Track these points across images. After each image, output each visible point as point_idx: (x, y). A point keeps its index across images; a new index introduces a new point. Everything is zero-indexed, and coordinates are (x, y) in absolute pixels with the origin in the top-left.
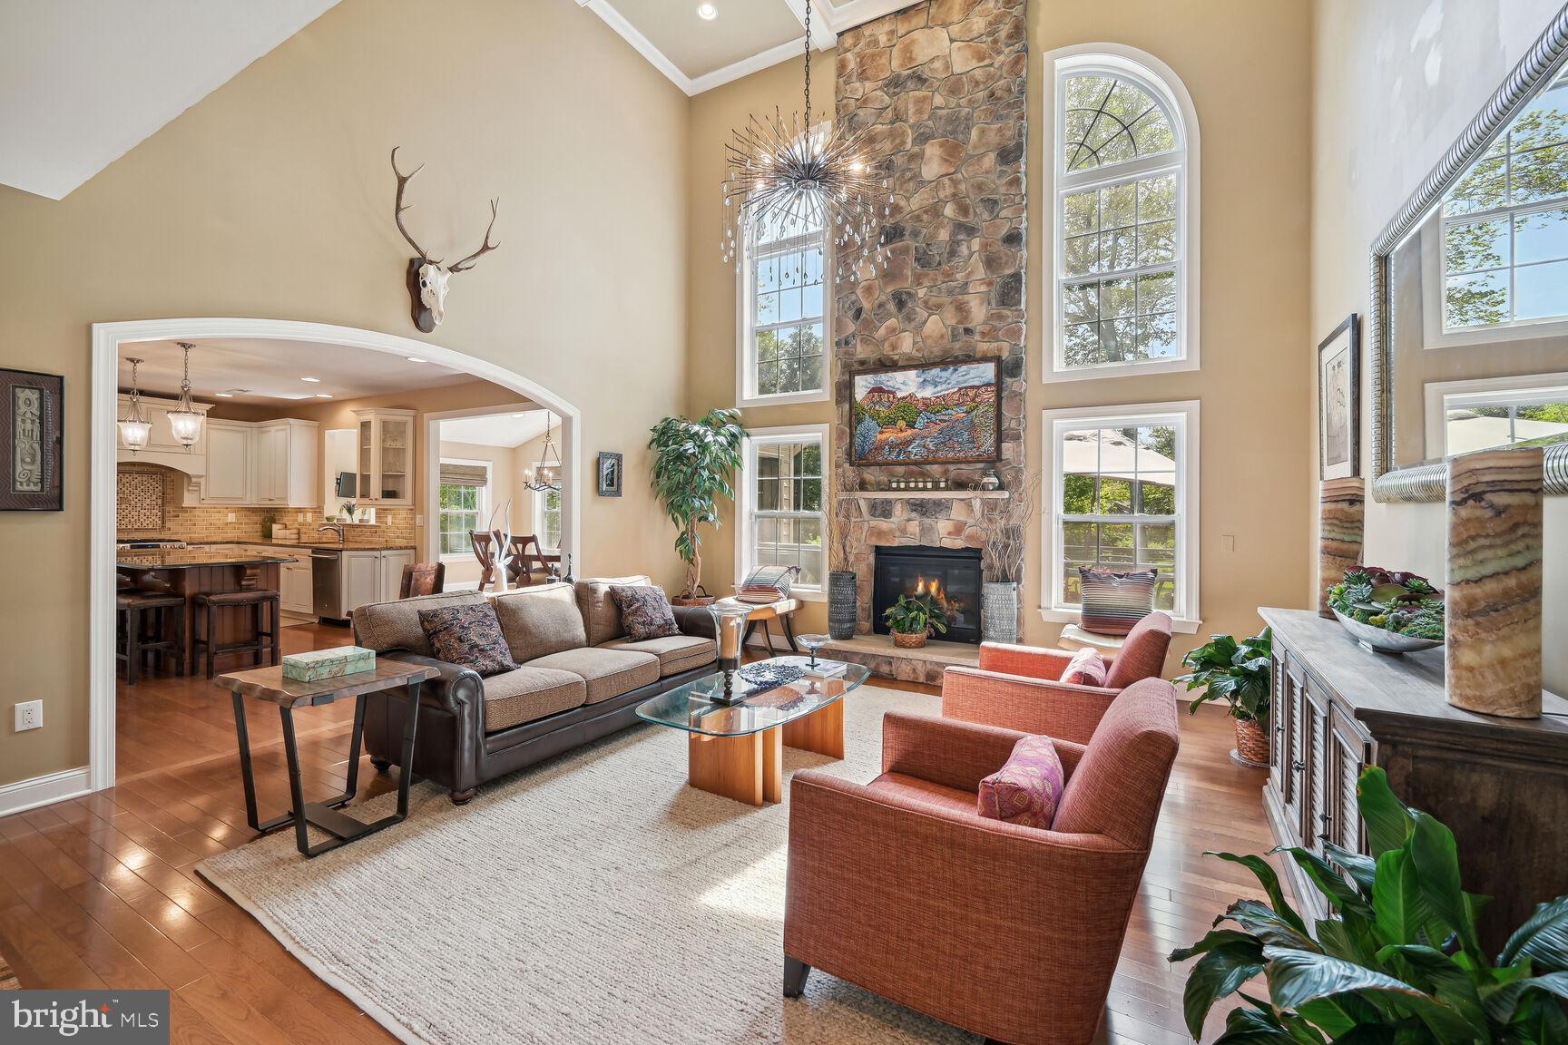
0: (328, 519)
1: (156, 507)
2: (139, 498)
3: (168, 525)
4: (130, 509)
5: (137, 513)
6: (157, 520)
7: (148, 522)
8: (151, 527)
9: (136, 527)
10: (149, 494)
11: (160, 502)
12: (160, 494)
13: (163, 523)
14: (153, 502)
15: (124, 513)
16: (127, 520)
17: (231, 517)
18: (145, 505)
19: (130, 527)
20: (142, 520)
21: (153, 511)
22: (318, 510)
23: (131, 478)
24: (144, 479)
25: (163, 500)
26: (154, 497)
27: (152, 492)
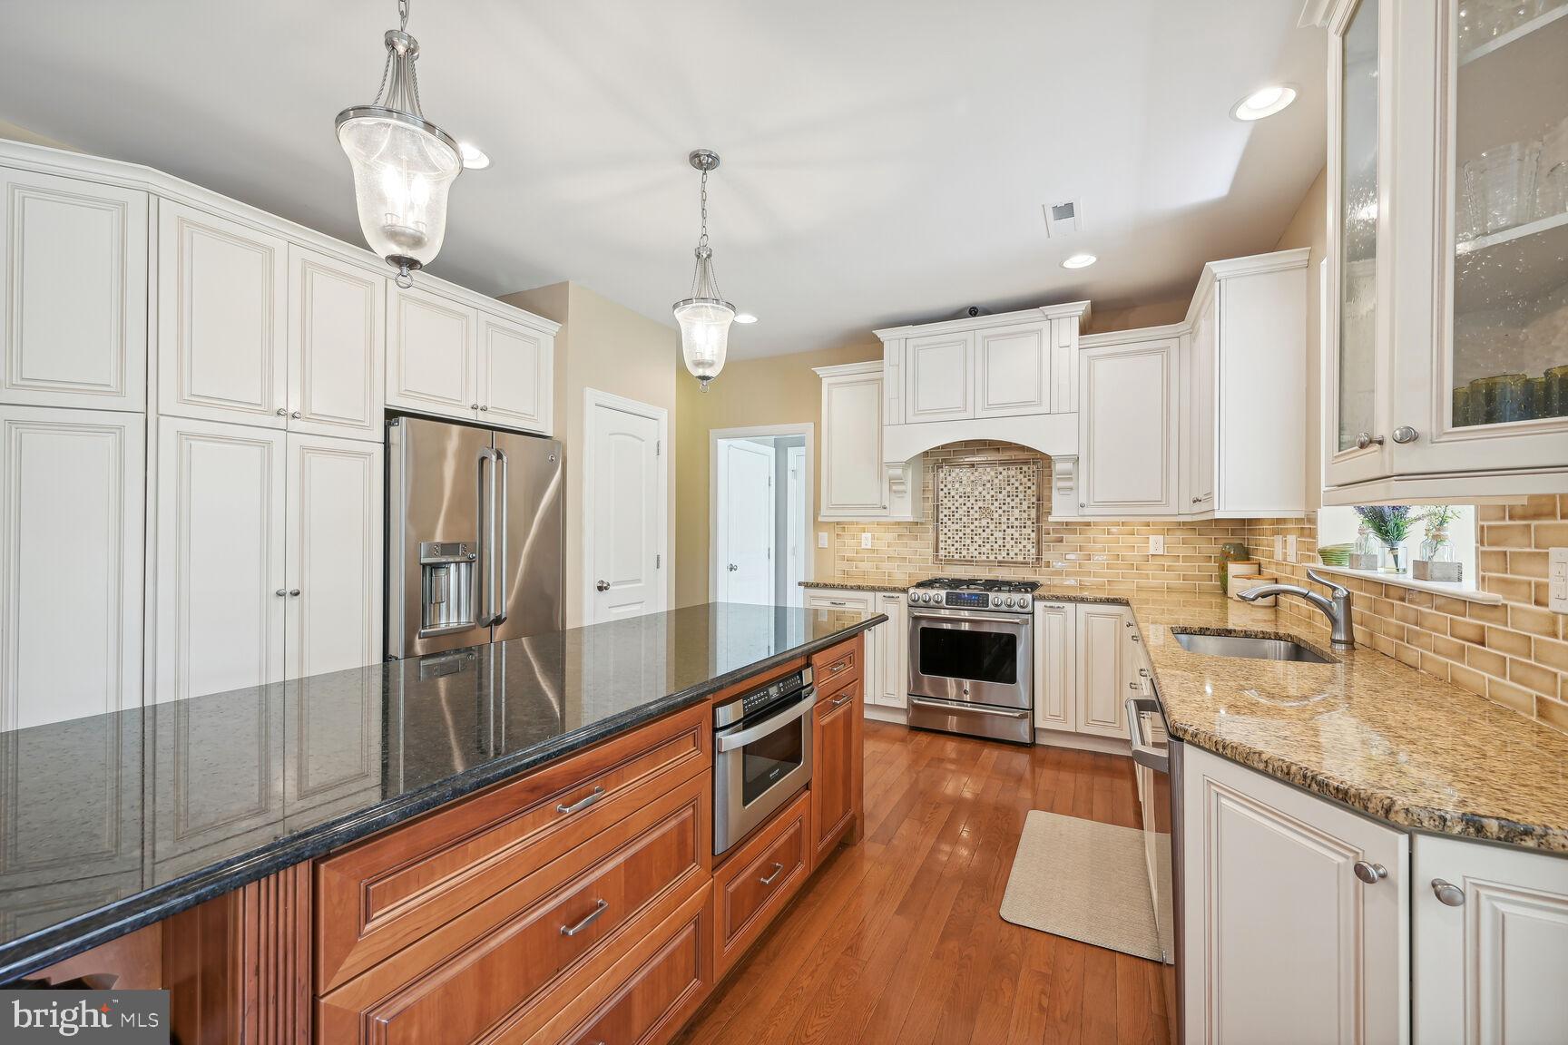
0: (1326, 555)
1: (1029, 523)
2: (1005, 508)
3: (1046, 556)
4: (992, 527)
5: (1001, 534)
6: (1029, 546)
7: (1016, 550)
8: (1020, 558)
9: (1000, 558)
10: (1017, 500)
11: (1033, 513)
12: (1034, 500)
13: (1039, 552)
14: (1025, 515)
15: (984, 535)
16: (988, 546)
17: (1156, 544)
18: (1012, 519)
19: (992, 558)
20: (1008, 546)
21: (1024, 531)
22: (1307, 527)
23: (993, 473)
24: (1012, 473)
25: (1038, 510)
26: (1025, 506)
27: (1021, 496)
